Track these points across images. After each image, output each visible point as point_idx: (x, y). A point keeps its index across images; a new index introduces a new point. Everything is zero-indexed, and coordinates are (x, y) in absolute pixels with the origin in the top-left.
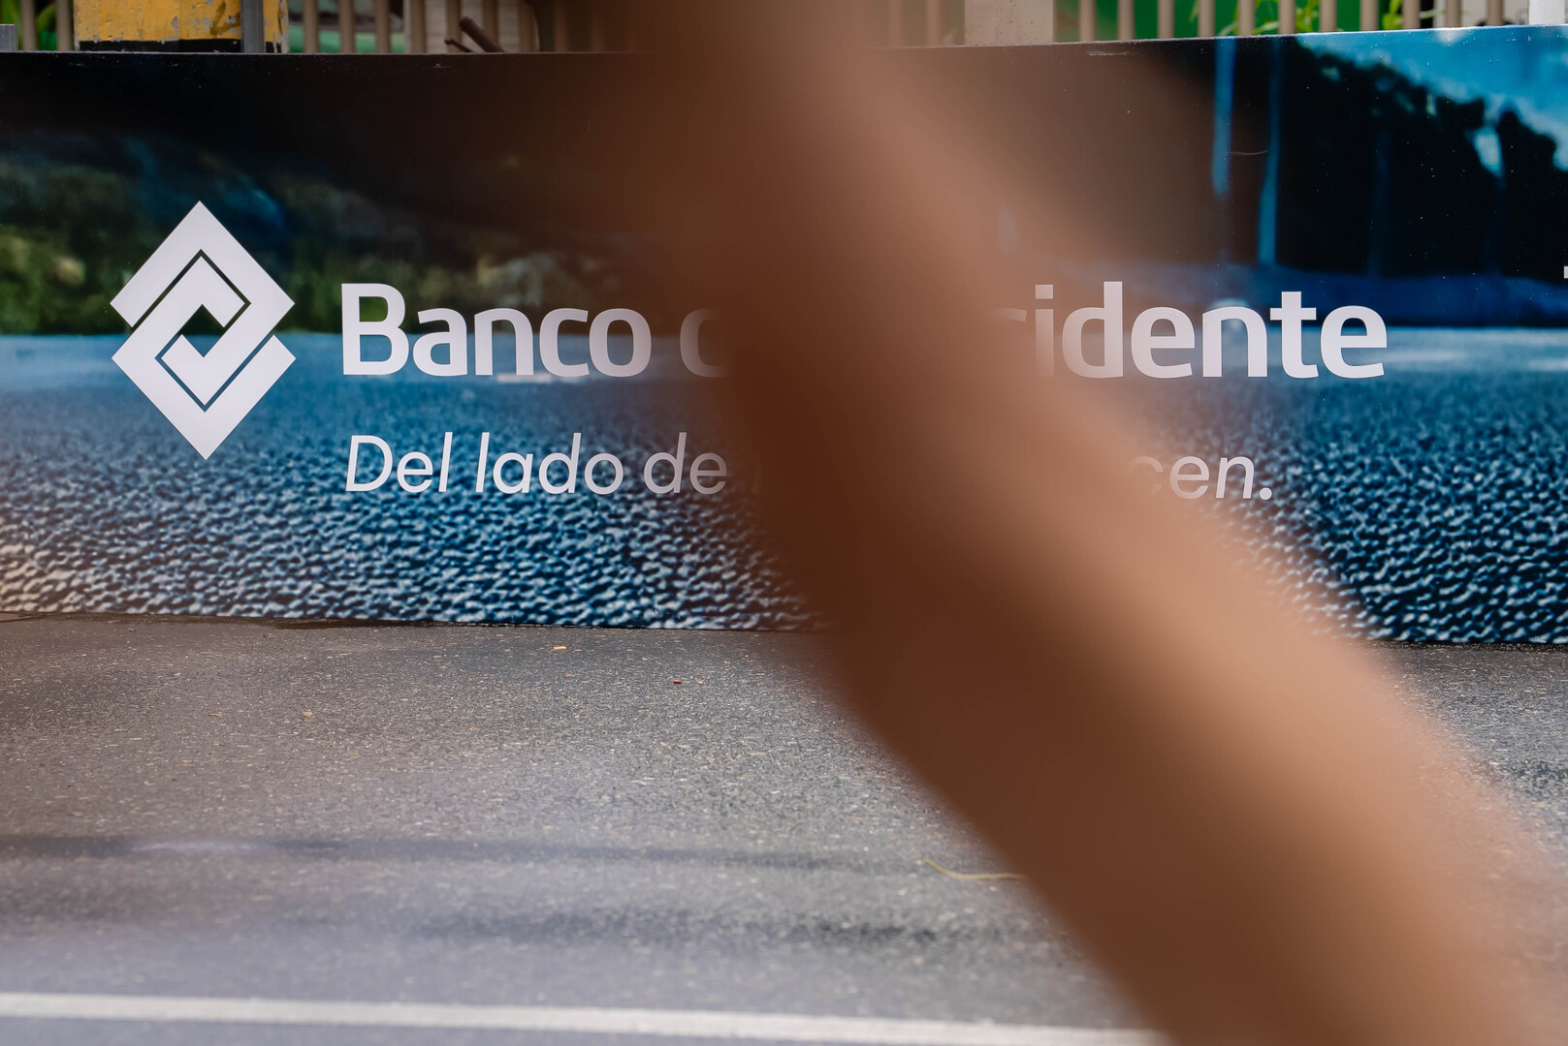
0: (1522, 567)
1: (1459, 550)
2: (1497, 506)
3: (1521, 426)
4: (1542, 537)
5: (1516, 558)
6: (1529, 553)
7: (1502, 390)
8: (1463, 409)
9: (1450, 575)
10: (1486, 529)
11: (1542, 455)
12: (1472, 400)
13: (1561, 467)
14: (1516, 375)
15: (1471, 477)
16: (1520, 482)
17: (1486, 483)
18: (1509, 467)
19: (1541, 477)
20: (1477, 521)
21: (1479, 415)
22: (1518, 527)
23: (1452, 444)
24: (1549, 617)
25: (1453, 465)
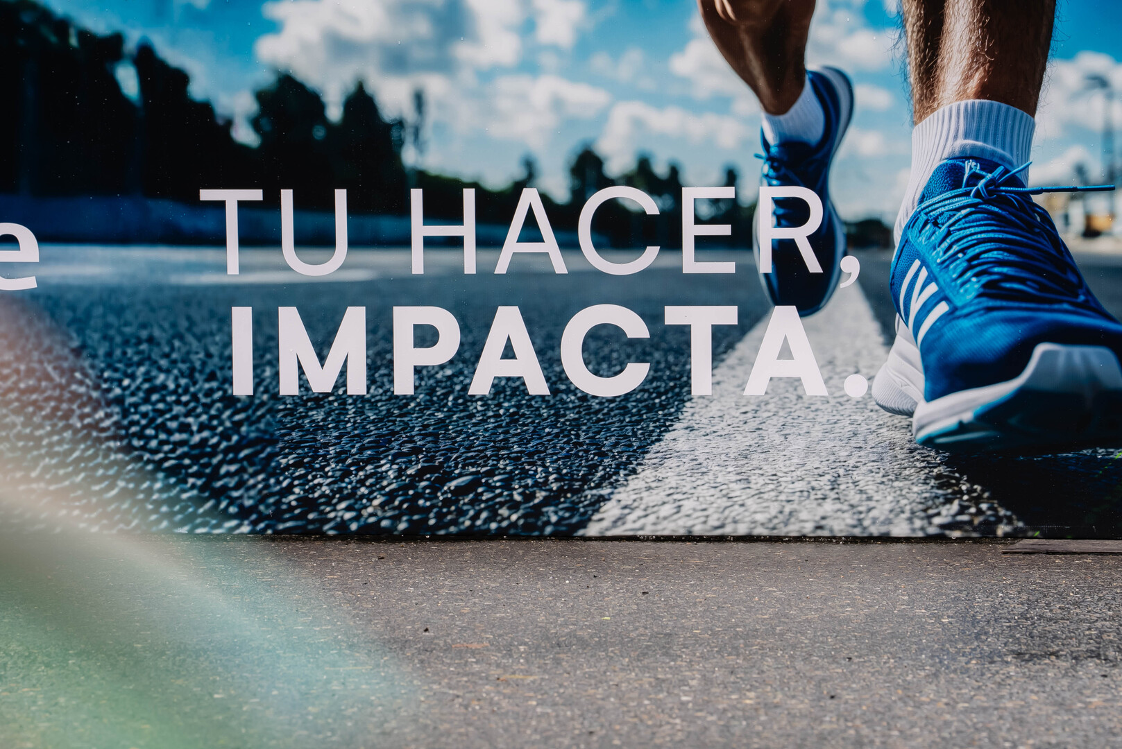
0: (167, 464)
1: (109, 449)
2: (144, 408)
3: (164, 335)
4: (184, 436)
5: (161, 456)
6: (173, 451)
7: (146, 302)
8: (112, 319)
9: (100, 472)
10: (134, 429)
11: (184, 361)
12: (119, 311)
13: (201, 372)
14: (159, 289)
15: (120, 381)
16: (164, 387)
17: (133, 387)
18: (154, 373)
19: (183, 381)
20: (125, 422)
21: (126, 324)
22: (162, 427)
23: (101, 352)
24: (191, 510)
25: (102, 371)
